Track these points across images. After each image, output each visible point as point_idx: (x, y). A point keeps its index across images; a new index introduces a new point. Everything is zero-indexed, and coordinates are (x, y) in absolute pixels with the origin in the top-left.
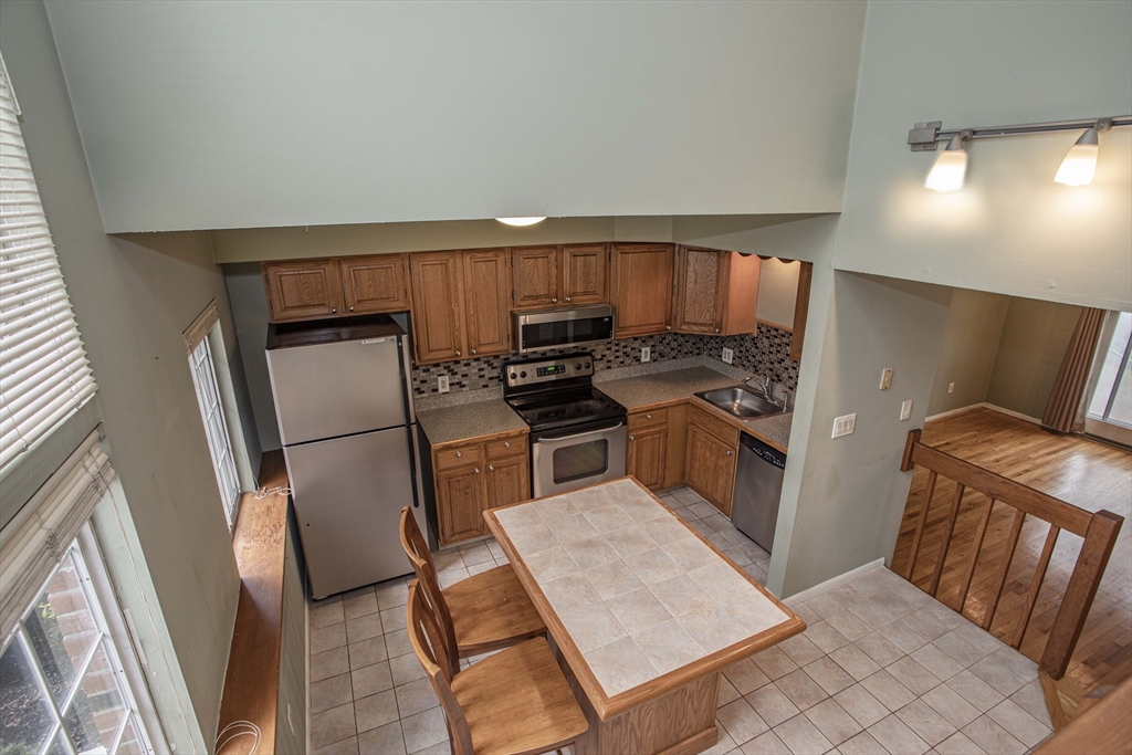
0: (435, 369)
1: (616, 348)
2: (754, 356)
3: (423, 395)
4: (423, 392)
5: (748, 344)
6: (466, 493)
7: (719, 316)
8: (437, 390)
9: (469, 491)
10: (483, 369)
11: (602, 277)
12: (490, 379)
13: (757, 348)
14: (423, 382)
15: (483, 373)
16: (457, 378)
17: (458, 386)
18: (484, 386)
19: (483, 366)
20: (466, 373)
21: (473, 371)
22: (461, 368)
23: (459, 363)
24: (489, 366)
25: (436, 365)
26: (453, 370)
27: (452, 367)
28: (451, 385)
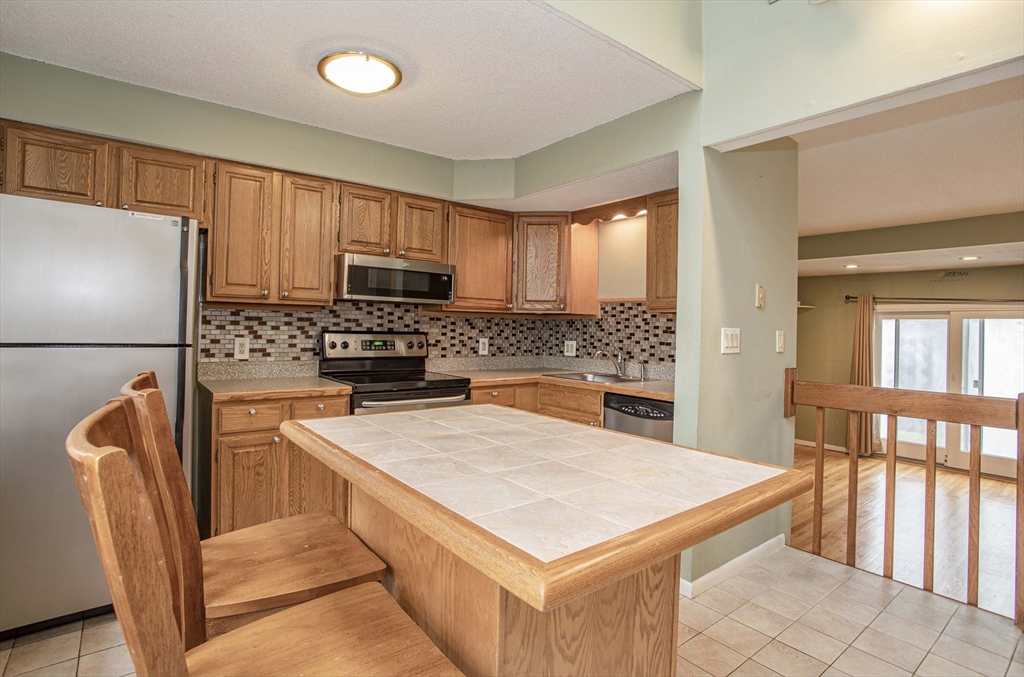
0: (232, 327)
1: (452, 334)
2: (600, 341)
3: (212, 360)
4: (213, 355)
5: (592, 329)
6: (258, 474)
7: (562, 290)
8: (232, 355)
9: (262, 470)
10: (294, 337)
11: (439, 237)
12: (303, 349)
13: (603, 330)
14: (215, 341)
15: (294, 341)
16: (260, 344)
17: (261, 354)
18: (295, 359)
19: (294, 333)
20: (273, 338)
21: (282, 337)
22: (266, 332)
23: (265, 324)
24: (302, 333)
25: (236, 323)
26: (256, 332)
27: (255, 329)
28: (252, 351)
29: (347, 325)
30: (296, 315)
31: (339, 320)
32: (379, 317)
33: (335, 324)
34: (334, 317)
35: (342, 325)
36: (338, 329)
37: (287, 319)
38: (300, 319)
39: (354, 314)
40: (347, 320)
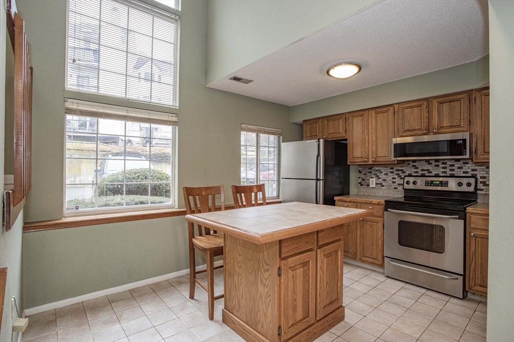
0: (369, 174)
3: (362, 187)
4: (362, 185)
8: (369, 185)
10: (395, 178)
12: (399, 184)
14: (363, 180)
15: (394, 180)
16: (380, 181)
17: (380, 185)
18: (395, 188)
19: (395, 176)
20: (385, 178)
21: (389, 178)
22: (382, 176)
23: (382, 172)
24: (398, 177)
25: (370, 172)
26: (378, 176)
27: (378, 174)
28: (377, 184)
29: (422, 172)
30: (395, 168)
31: (418, 170)
32: (443, 168)
33: (415, 172)
34: (415, 168)
35: (419, 172)
36: (418, 174)
37: (391, 170)
38: (397, 170)
39: (427, 167)
40: (422, 170)
